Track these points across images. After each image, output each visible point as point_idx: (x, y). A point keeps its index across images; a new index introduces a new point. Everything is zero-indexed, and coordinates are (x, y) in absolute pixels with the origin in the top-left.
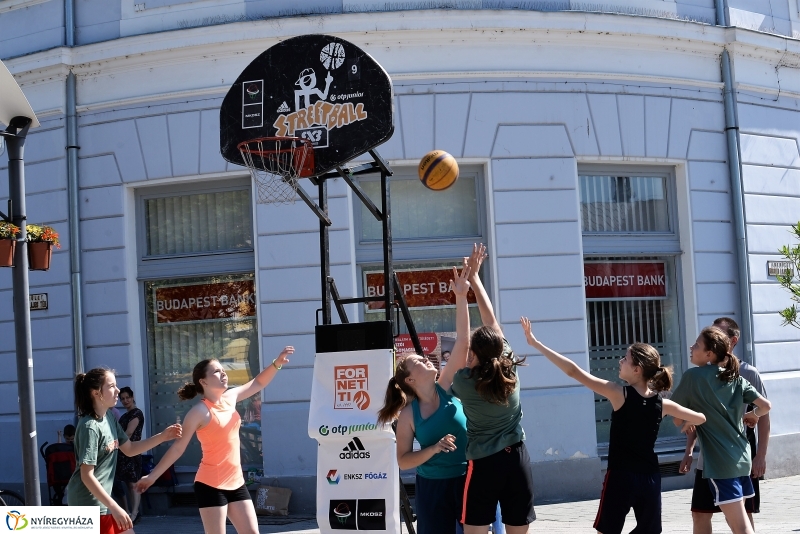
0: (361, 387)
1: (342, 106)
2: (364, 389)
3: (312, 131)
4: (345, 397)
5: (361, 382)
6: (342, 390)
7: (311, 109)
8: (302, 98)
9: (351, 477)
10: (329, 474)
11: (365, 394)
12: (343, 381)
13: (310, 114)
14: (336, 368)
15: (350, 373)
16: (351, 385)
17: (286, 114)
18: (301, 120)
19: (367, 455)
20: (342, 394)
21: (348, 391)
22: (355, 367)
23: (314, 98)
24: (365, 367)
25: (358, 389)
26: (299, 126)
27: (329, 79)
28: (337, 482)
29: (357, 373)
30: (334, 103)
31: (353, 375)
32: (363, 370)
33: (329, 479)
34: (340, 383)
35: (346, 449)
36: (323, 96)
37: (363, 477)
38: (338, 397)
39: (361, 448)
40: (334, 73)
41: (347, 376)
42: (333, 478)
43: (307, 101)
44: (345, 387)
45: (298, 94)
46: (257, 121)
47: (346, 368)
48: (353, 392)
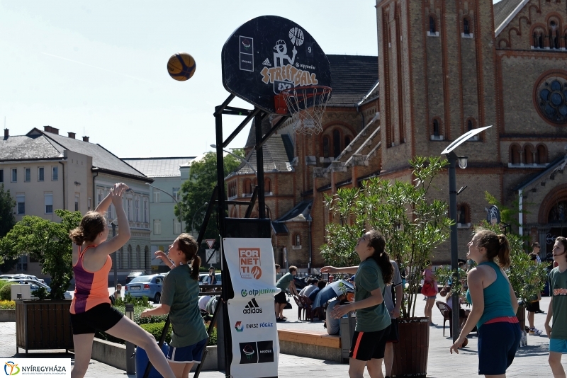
0: (256, 263)
1: (303, 72)
2: (258, 265)
3: (285, 84)
4: (246, 269)
5: (256, 260)
6: (244, 265)
7: (284, 68)
8: (278, 59)
9: (251, 326)
10: (236, 325)
11: (258, 268)
12: (244, 259)
13: (284, 72)
14: (240, 249)
15: (249, 253)
16: (249, 262)
17: (268, 67)
18: (278, 74)
19: (260, 311)
20: (244, 268)
21: (247, 265)
22: (252, 249)
23: (286, 62)
24: (258, 250)
25: (254, 265)
26: (277, 78)
27: (295, 52)
28: (242, 330)
29: (253, 253)
30: (298, 68)
31: (251, 255)
32: (257, 252)
33: (236, 328)
34: (242, 260)
35: (247, 307)
36: (292, 62)
37: (259, 326)
38: (242, 269)
39: (257, 306)
40: (298, 48)
41: (247, 255)
42: (239, 328)
43: (281, 62)
44: (245, 264)
45: (275, 55)
46: (249, 66)
47: (246, 249)
48: (251, 267)
